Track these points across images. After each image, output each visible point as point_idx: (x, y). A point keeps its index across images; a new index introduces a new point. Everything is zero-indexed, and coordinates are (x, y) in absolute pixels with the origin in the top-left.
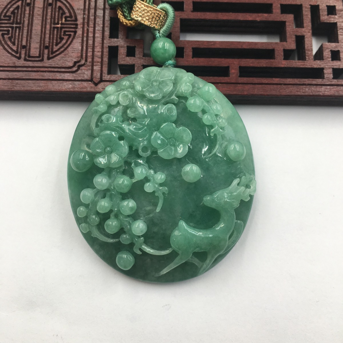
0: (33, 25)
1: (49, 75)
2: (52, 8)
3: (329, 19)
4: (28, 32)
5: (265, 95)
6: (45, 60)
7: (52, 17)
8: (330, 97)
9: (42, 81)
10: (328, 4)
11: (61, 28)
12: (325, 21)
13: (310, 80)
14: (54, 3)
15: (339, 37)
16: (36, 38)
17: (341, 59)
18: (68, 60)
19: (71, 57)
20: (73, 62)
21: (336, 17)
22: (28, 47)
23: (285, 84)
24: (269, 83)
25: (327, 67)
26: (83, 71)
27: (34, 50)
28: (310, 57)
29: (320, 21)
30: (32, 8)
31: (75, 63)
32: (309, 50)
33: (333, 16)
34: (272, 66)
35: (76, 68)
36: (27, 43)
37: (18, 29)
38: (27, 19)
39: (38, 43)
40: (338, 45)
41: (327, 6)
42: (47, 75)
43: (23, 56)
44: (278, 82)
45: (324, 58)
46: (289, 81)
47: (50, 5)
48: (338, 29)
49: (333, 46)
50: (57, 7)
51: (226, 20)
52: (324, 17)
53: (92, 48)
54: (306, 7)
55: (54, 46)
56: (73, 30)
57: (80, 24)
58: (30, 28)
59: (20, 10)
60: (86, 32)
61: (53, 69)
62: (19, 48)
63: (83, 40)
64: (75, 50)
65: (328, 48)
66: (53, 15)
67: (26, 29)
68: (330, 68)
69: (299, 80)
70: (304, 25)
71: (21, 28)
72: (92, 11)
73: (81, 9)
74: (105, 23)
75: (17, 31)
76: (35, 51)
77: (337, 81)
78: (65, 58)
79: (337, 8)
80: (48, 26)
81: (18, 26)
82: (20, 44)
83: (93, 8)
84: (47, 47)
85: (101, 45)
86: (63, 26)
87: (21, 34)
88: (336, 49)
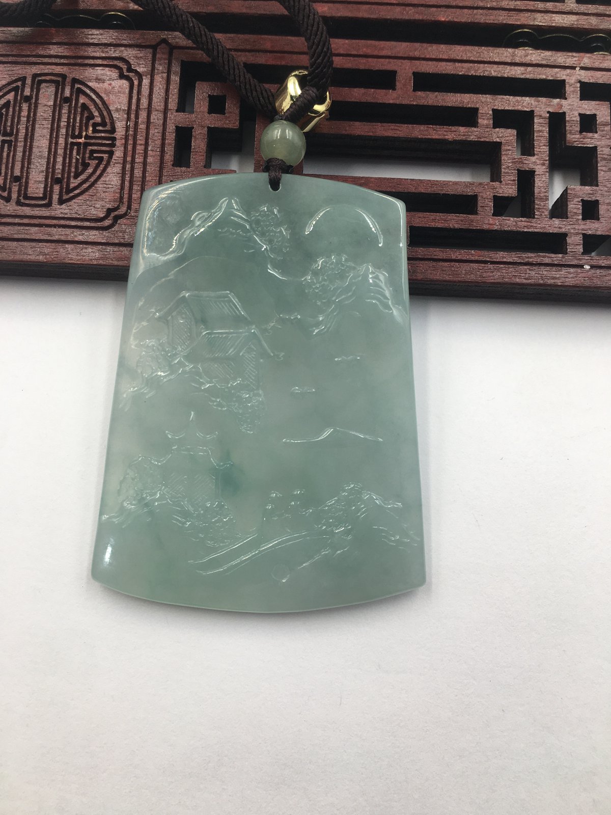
0: (35, 138)
1: (60, 234)
2: (70, 107)
3: (582, 140)
4: (24, 152)
5: (455, 282)
6: (53, 205)
7: (70, 123)
8: (577, 289)
9: (48, 244)
10: (583, 112)
11: (86, 145)
12: (575, 144)
13: (539, 256)
14: (74, 98)
15: (599, 175)
16: (39, 162)
17: (600, 216)
18: (98, 206)
19: (102, 199)
20: (105, 210)
21: (596, 135)
22: (24, 181)
23: (493, 263)
24: (465, 258)
25: (572, 231)
26: (123, 226)
27: (36, 185)
28: (543, 212)
29: (565, 143)
30: (33, 105)
31: (109, 211)
32: (541, 199)
33: (590, 135)
34: (471, 228)
35: (110, 222)
36: (22, 172)
37: (6, 145)
38: (24, 126)
39: (43, 172)
40: (596, 190)
41: (580, 114)
42: (57, 233)
43: (14, 196)
44: (481, 258)
45: (568, 214)
46: (501, 255)
47: (67, 100)
48: (599, 159)
49: (586, 192)
50: (79, 105)
51: (389, 137)
52: (573, 136)
53: (141, 183)
54: (541, 116)
55: (72, 179)
56: (107, 149)
57: (121, 139)
58: (29, 143)
59: (11, 109)
60: (130, 153)
61: (68, 223)
62: (8, 181)
63: (124, 168)
64: (111, 186)
65: (576, 196)
66: (72, 120)
67: (21, 144)
68: (577, 234)
69: (520, 255)
70: (535, 149)
71: (13, 143)
72: (143, 115)
73: (124, 110)
74: (167, 138)
75: (6, 149)
76: (36, 187)
77: (588, 258)
78: (91, 201)
79: (599, 120)
80: (62, 141)
81: (8, 138)
82: (10, 173)
83: (145, 109)
84: (58, 181)
85: (158, 178)
86: (88, 141)
87: (12, 154)
88: (594, 198)
